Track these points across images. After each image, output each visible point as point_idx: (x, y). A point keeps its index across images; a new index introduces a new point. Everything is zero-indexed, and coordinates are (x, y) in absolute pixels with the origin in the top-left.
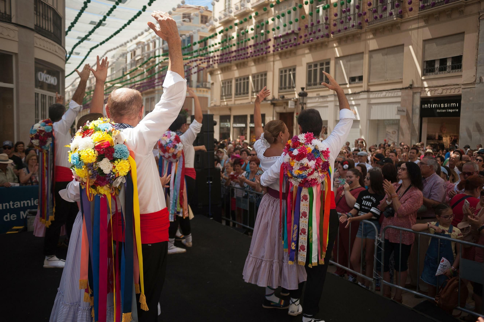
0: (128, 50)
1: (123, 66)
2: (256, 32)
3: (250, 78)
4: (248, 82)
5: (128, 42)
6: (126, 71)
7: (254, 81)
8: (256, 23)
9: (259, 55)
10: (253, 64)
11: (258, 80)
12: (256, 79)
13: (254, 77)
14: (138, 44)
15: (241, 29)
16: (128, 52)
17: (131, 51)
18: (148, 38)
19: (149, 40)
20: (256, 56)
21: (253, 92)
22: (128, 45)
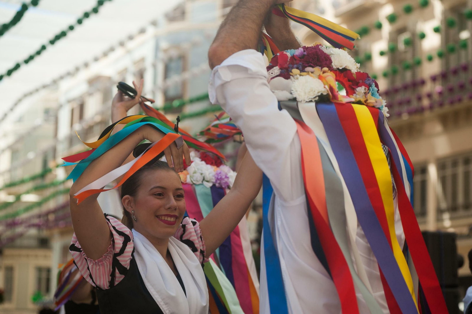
0: (63, 99)
1: (45, 145)
2: (446, 40)
3: (433, 171)
4: (424, 184)
5: (62, 78)
6: (54, 157)
7: (443, 179)
8: (444, 13)
9: (460, 100)
10: (438, 128)
11: (454, 177)
12: (449, 172)
13: (442, 166)
14: (92, 82)
15: (401, 31)
16: (61, 106)
17: (69, 101)
18: (121, 66)
19: (126, 70)
20: (452, 103)
21: (440, 212)
22: (64, 85)
